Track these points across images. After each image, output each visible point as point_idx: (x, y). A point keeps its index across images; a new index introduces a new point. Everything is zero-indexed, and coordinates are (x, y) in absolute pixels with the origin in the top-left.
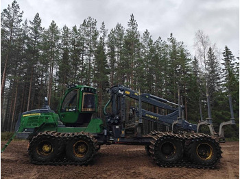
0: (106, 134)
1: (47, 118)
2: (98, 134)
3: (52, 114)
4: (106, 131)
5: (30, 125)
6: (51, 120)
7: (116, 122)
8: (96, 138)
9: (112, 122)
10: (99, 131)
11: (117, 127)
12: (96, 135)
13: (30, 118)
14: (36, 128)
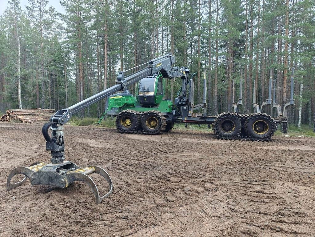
0: (174, 114)
1: (127, 100)
2: (168, 113)
3: (131, 97)
4: (174, 111)
5: (116, 105)
6: (130, 102)
7: (184, 103)
8: (165, 116)
9: (180, 103)
10: (168, 111)
11: (185, 108)
12: (166, 114)
13: (115, 100)
14: (120, 108)
